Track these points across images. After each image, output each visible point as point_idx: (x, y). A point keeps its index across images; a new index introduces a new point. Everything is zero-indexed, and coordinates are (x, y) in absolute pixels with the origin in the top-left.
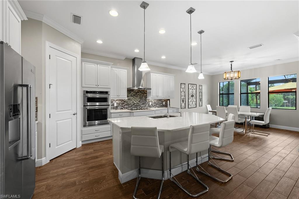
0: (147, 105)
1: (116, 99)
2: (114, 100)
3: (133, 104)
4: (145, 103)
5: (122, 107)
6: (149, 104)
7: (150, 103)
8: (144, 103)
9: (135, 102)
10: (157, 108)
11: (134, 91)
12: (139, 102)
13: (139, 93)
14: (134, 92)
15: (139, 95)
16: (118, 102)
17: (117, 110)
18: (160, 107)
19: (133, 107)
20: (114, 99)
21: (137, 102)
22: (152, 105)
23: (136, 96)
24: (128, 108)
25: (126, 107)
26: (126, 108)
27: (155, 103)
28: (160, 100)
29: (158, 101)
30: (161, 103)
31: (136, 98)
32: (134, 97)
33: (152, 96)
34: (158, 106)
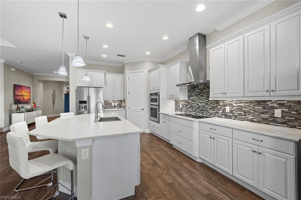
0: (220, 112)
2: (180, 101)
3: (198, 107)
4: (217, 106)
5: (186, 110)
6: (225, 109)
7: (228, 109)
8: (213, 108)
9: (200, 104)
10: (249, 122)
11: (198, 87)
12: (206, 104)
14: (199, 89)
15: (205, 93)
16: (182, 103)
17: (182, 112)
18: (259, 122)
19: (197, 112)
21: (203, 104)
22: (231, 112)
23: (201, 94)
24: (192, 111)
26: (190, 111)
27: (240, 109)
28: (259, 103)
29: (252, 105)
30: (265, 110)
31: (201, 98)
32: (199, 96)
33: (213, 94)
34: (250, 117)
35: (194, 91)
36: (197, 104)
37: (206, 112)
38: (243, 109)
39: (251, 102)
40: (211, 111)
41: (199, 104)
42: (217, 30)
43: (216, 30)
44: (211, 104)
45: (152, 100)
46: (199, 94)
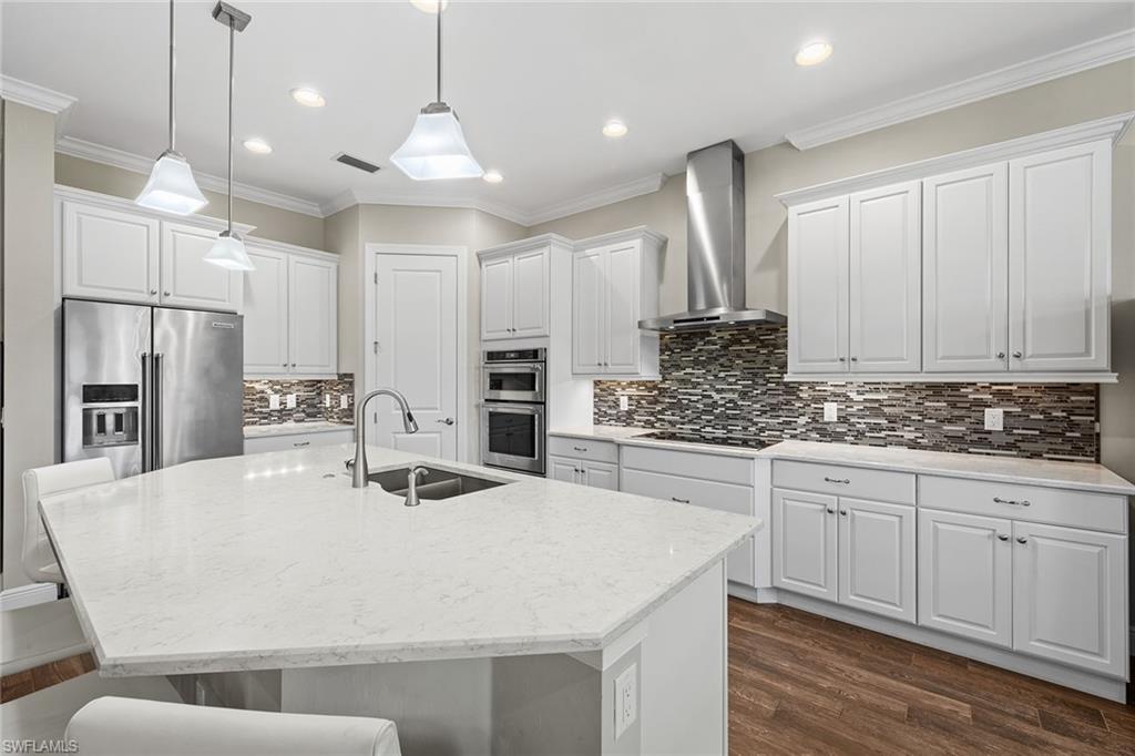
0: (802, 420)
1: (625, 380)
2: (619, 384)
3: (705, 405)
4: (788, 403)
5: (652, 419)
6: (819, 412)
7: (831, 411)
8: (774, 408)
9: (716, 397)
10: (904, 450)
11: (710, 335)
12: (744, 395)
13: (739, 342)
14: (712, 342)
15: (739, 356)
16: (632, 391)
17: (628, 428)
18: (936, 447)
19: (703, 423)
20: (619, 379)
21: (730, 396)
22: (843, 419)
23: (723, 360)
24: (677, 423)
26: (670, 422)
27: (875, 409)
28: (936, 390)
29: (914, 398)
30: (956, 413)
31: (722, 375)
32: (714, 368)
33: (801, 361)
34: (909, 435)
35: (687, 350)
36: (704, 396)
37: (741, 423)
38: (886, 410)
39: (911, 387)
40: (762, 420)
41: (714, 394)
42: (793, 143)
43: (788, 145)
44: (764, 393)
45: (497, 382)
46: (712, 359)
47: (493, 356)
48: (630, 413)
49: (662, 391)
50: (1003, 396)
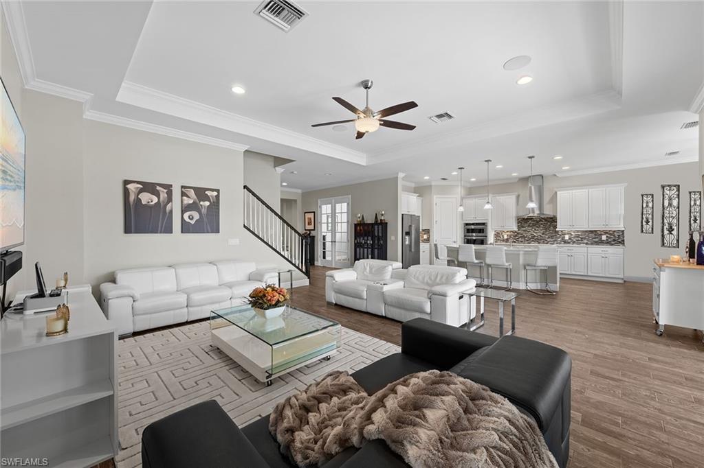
0: (559, 239)
1: (506, 230)
2: (504, 231)
3: (532, 237)
4: (556, 235)
5: (515, 240)
6: (564, 237)
7: (567, 237)
8: (552, 237)
10: (585, 245)
12: (543, 234)
13: (542, 221)
16: (508, 233)
18: (592, 244)
21: (539, 234)
22: (570, 239)
23: (537, 225)
24: (523, 241)
25: (520, 239)
27: (578, 236)
28: (592, 232)
29: (587, 234)
30: (596, 237)
31: (537, 229)
32: (534, 227)
33: (560, 225)
34: (586, 242)
35: (526, 223)
36: (531, 234)
38: (580, 236)
39: (586, 231)
40: (548, 240)
41: (534, 234)
43: (555, 175)
44: (549, 233)
45: (468, 231)
46: (534, 225)
47: (467, 224)
48: (507, 239)
49: (518, 233)
50: (606, 233)
